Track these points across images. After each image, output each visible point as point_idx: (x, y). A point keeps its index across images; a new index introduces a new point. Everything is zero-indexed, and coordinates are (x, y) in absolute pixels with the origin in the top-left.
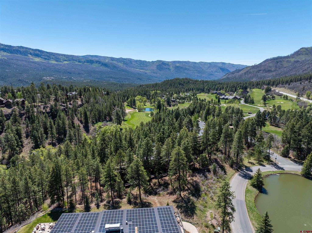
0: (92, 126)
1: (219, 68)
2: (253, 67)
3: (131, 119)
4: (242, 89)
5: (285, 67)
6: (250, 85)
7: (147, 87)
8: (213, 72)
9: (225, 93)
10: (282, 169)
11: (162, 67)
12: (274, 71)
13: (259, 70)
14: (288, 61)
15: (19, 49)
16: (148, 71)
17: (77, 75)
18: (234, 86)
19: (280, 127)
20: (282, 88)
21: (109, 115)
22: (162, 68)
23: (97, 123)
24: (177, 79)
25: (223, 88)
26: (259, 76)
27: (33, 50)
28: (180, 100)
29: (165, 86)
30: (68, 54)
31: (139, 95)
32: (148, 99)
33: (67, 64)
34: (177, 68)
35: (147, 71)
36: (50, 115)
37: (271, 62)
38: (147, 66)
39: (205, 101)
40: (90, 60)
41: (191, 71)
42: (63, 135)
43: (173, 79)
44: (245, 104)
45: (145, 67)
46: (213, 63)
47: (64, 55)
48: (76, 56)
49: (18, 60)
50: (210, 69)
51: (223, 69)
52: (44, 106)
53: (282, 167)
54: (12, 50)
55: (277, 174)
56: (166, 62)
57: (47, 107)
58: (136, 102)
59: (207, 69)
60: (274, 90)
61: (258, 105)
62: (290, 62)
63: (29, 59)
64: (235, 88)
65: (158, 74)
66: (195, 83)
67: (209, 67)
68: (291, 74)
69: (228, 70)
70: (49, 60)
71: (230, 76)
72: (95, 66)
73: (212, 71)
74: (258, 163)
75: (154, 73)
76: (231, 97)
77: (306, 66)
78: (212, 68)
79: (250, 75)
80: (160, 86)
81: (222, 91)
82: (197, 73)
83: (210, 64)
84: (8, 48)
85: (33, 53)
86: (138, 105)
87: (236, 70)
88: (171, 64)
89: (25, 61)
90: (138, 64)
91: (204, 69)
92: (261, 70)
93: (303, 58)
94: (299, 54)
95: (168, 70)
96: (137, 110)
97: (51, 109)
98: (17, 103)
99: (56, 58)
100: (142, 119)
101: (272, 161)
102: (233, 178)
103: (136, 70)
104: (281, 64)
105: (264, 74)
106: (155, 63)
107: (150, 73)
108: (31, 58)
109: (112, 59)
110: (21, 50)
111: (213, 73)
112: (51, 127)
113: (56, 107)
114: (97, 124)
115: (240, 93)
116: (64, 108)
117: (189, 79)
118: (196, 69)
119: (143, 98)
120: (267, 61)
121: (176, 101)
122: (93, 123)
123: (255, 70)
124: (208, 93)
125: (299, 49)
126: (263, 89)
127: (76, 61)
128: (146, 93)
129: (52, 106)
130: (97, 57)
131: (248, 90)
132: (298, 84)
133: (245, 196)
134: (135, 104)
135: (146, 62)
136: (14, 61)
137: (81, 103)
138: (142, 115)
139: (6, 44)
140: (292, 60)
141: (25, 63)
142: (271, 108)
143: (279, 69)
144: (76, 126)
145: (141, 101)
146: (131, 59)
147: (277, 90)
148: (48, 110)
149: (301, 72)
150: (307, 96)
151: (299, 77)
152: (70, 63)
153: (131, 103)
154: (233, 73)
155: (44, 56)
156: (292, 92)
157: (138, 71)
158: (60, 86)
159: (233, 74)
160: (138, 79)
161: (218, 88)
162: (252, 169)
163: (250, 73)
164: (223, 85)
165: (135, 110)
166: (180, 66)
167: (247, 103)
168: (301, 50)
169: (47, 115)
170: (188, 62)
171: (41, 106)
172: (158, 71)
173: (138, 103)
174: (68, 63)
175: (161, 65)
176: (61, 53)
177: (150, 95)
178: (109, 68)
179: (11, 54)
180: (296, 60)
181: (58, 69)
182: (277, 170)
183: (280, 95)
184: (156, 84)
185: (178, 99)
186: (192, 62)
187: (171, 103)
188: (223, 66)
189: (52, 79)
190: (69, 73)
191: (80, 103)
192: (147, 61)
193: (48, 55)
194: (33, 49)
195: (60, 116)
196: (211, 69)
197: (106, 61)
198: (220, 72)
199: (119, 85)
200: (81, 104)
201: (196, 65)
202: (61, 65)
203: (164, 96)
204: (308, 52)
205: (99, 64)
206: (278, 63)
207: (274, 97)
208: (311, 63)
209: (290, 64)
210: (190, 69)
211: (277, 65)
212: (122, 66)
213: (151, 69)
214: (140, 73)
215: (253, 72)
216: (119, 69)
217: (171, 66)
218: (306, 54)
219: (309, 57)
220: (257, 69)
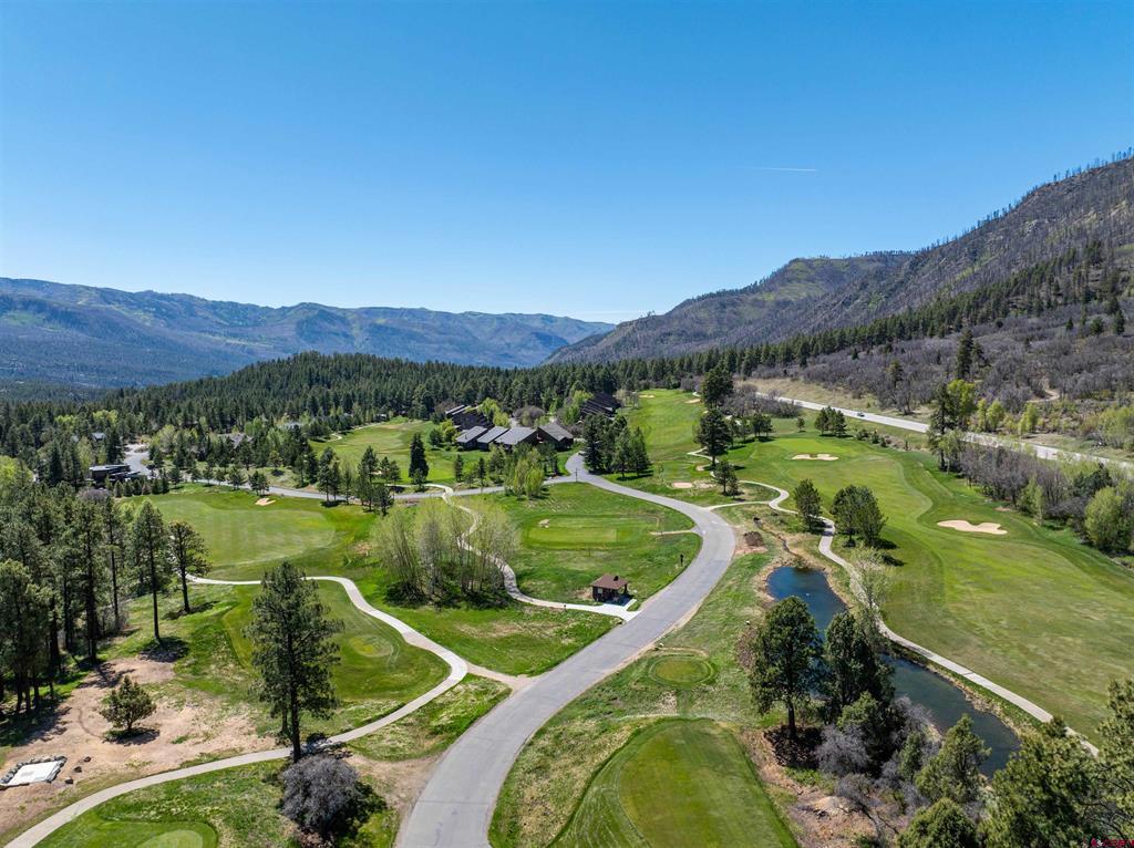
1: (532, 333)
2: (642, 324)
4: (592, 389)
5: (750, 323)
6: (630, 375)
8: (512, 346)
11: (316, 328)
12: (716, 335)
13: (665, 334)
14: (756, 300)
16: (260, 344)
22: (320, 333)
26: (666, 353)
34: (377, 331)
35: (256, 344)
37: (703, 307)
38: (256, 324)
41: (430, 343)
45: (250, 329)
46: (512, 317)
50: (502, 339)
51: (545, 339)
56: (334, 311)
59: (491, 338)
60: (749, 391)
61: (678, 485)
62: (763, 306)
67: (498, 331)
69: (561, 339)
72: (16, 320)
73: (509, 345)
75: (284, 350)
77: (819, 314)
78: (510, 335)
82: (454, 350)
83: (501, 318)
88: (355, 316)
90: (221, 317)
91: (479, 338)
92: (670, 334)
93: (798, 292)
94: (789, 281)
95: (341, 339)
103: (209, 341)
104: (735, 313)
105: (683, 348)
106: (292, 312)
107: (267, 349)
109: (107, 295)
111: (511, 353)
118: (451, 337)
123: (650, 332)
125: (787, 262)
126: (689, 390)
131: (620, 394)
135: (254, 308)
140: (770, 298)
142: (774, 504)
143: (732, 328)
154: (577, 348)
157: (217, 343)
159: (577, 350)
163: (635, 344)
166: (390, 325)
167: (599, 472)
168: (792, 267)
170: (423, 313)
172: (302, 341)
175: (316, 321)
178: (82, 330)
180: (781, 298)
188: (547, 328)
192: (262, 305)
196: (504, 336)
197: (79, 303)
198: (535, 348)
201: (451, 322)
204: (813, 274)
205: (40, 315)
206: (724, 307)
207: (761, 426)
208: (834, 305)
209: (765, 311)
210: (429, 337)
211: (722, 315)
212: (147, 324)
213: (272, 336)
214: (226, 352)
215: (645, 340)
216: (129, 336)
217: (356, 326)
218: (809, 281)
219: (818, 290)
220: (658, 330)
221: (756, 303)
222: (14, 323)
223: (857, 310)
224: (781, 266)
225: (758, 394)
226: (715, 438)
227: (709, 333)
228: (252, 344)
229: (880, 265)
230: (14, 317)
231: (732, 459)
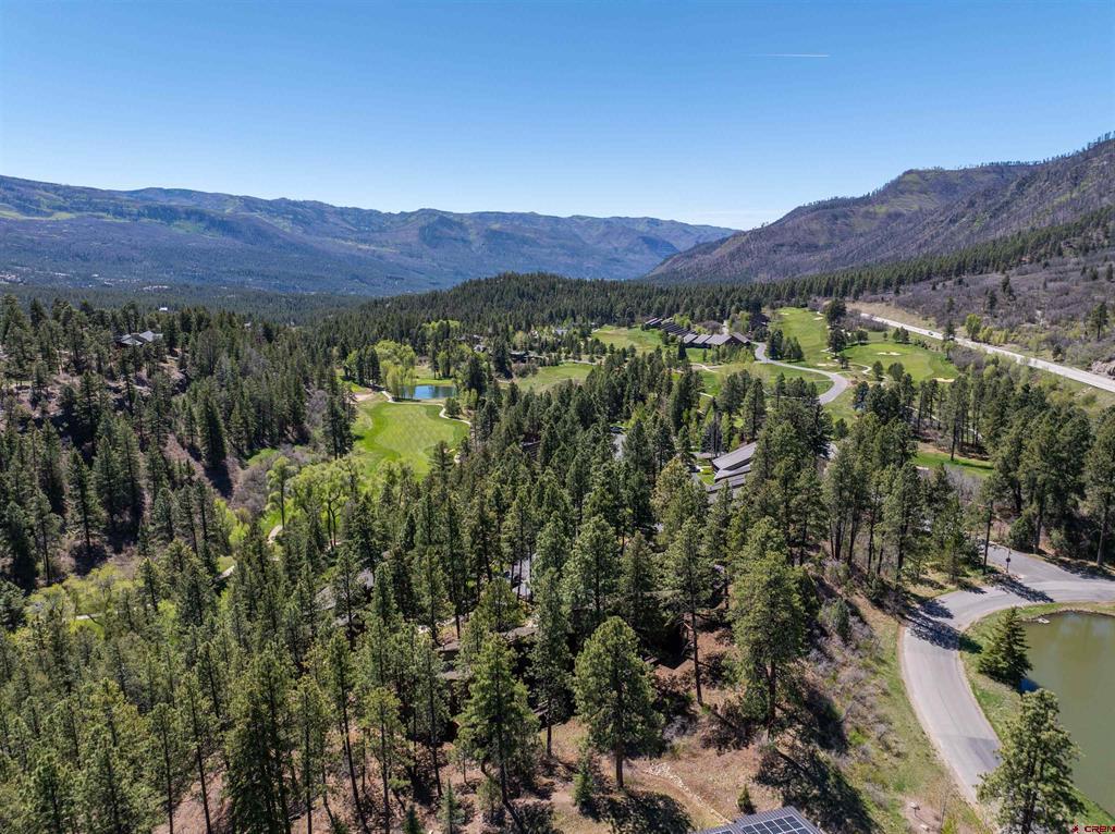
0: (238, 468)
1: (639, 237)
2: (757, 234)
3: (375, 432)
4: (747, 309)
5: (861, 235)
6: (767, 296)
7: (402, 309)
8: (620, 250)
9: (692, 325)
10: (1041, 596)
11: (438, 234)
12: (828, 246)
13: (778, 245)
14: (867, 212)
16: (388, 249)
17: (114, 263)
18: (717, 301)
19: (928, 441)
20: (877, 305)
21: (297, 418)
22: (440, 238)
23: (253, 454)
24: (508, 278)
25: (678, 306)
26: (778, 263)
28: (540, 353)
29: (469, 304)
30: (71, 184)
31: (385, 338)
32: (421, 352)
33: (70, 223)
34: (493, 237)
35: (384, 249)
36: (65, 429)
37: (815, 218)
38: (381, 230)
39: (633, 356)
40: (160, 207)
41: (543, 247)
42: (128, 513)
43: (493, 277)
44: (772, 362)
45: (377, 234)
46: (620, 220)
47: (56, 188)
48: (102, 191)
50: (609, 243)
51: (651, 242)
52: (34, 394)
53: (1038, 589)
55: (1040, 620)
56: (452, 216)
57: (46, 397)
58: (384, 363)
59: (599, 242)
60: (856, 313)
61: (819, 365)
62: (874, 219)
64: (719, 307)
65: (427, 261)
66: (577, 292)
67: (605, 235)
68: (882, 256)
69: (669, 244)
71: (679, 266)
72: (182, 229)
73: (616, 249)
74: (953, 582)
75: (411, 256)
76: (718, 340)
77: (927, 230)
78: (618, 239)
79: (748, 262)
80: (451, 304)
81: (677, 319)
82: (565, 254)
83: (608, 222)
86: (394, 377)
87: (698, 245)
88: (471, 222)
90: (349, 223)
91: (587, 242)
92: (782, 245)
93: (911, 204)
94: (901, 192)
95: (460, 245)
96: (389, 397)
97: (67, 406)
99: (19, 198)
100: (420, 429)
101: (993, 571)
102: (903, 652)
103: (342, 246)
104: (847, 225)
105: (795, 259)
106: (413, 218)
107: (395, 254)
109: (250, 203)
111: (618, 257)
112: (81, 484)
113: (88, 395)
114: (256, 457)
115: (745, 323)
116: (118, 396)
117: (553, 276)
118: (561, 241)
119: (403, 347)
120: (802, 214)
121: (529, 358)
122: (243, 457)
123: (764, 243)
124: (630, 328)
125: (901, 174)
126: (816, 310)
127: (104, 210)
129: (68, 391)
130: (189, 198)
131: (766, 312)
132: (924, 289)
133: (987, 721)
134: (376, 375)
135: (378, 214)
137: (181, 376)
138: (414, 412)
140: (882, 210)
142: (865, 372)
143: (842, 240)
144: (177, 469)
145: (398, 360)
146: (321, 204)
147: (865, 310)
148: (54, 409)
149: (912, 251)
150: (969, 332)
151: (925, 269)
152: (82, 219)
153: (361, 371)
154: (689, 255)
156: (914, 319)
157: (349, 248)
158: (86, 308)
159: (690, 257)
160: (352, 279)
161: (664, 307)
162: (946, 606)
163: (749, 254)
164: (674, 295)
165: (379, 394)
166: (503, 230)
167: (777, 359)
168: (905, 179)
169: (53, 430)
170: (531, 218)
171: (18, 394)
172: (425, 246)
173: (391, 370)
174: (72, 219)
175: (437, 227)
176: (39, 180)
177: (423, 337)
178: (237, 237)
180: (892, 210)
181: (32, 241)
182: (1028, 603)
183: (881, 328)
185: (532, 349)
186: (546, 216)
187: (510, 364)
188: (654, 231)
189: (10, 281)
190: (78, 256)
191: (175, 374)
192: (384, 212)
195: (109, 431)
196: (612, 241)
197: (227, 211)
198: (642, 252)
199: (287, 302)
200: (181, 381)
201: (559, 226)
202: (43, 225)
203: (478, 342)
204: (925, 184)
205: (200, 224)
206: (837, 219)
207: (862, 337)
208: (942, 222)
209: (876, 223)
210: (542, 243)
211: (834, 227)
212: (287, 230)
213: (398, 241)
214: (359, 257)
215: (759, 251)
216: (276, 242)
217: (473, 231)
218: (921, 192)
219: (931, 203)
220: (772, 241)
221: (867, 215)
222: (181, 232)
223: (962, 228)
224: (894, 177)
225: (863, 315)
226: (837, 343)
227: (821, 243)
228: (380, 249)
229: (994, 176)
230: (178, 226)
231: (846, 353)
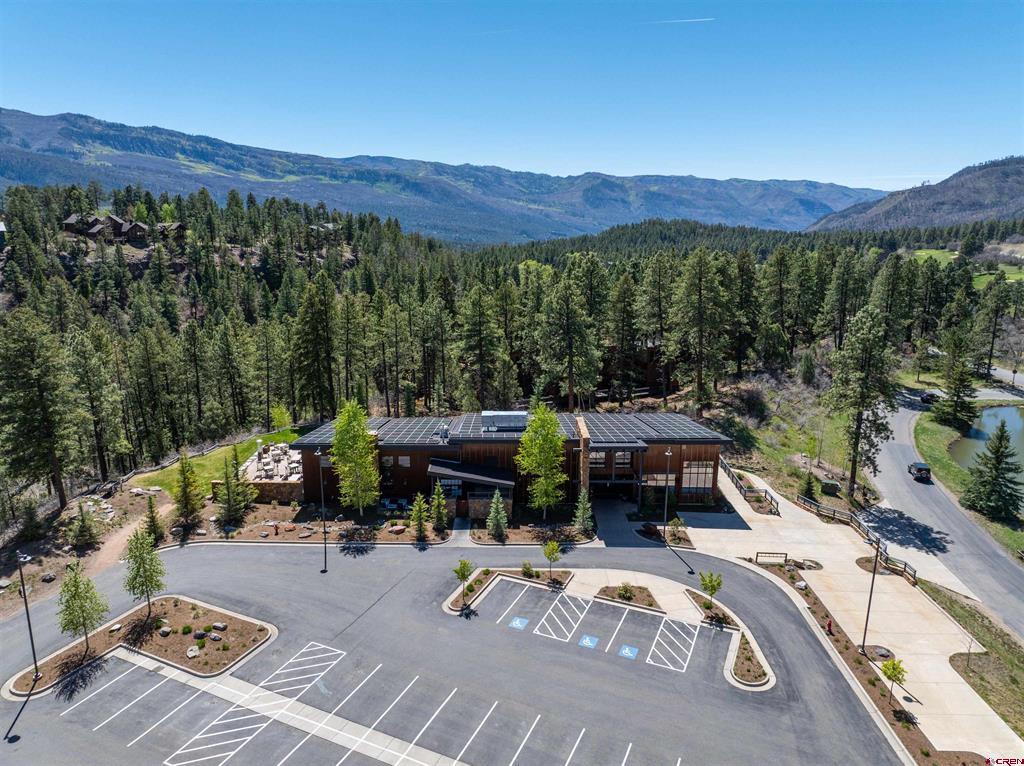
1: (796, 199)
2: (916, 193)
4: (880, 247)
6: (906, 240)
8: (775, 212)
11: (600, 195)
13: (939, 204)
15: (149, 137)
16: (554, 209)
18: (852, 241)
22: (602, 200)
24: (653, 223)
25: (813, 246)
26: (937, 222)
27: (189, 138)
30: (299, 153)
33: (296, 183)
34: (651, 197)
35: (551, 209)
36: (262, 276)
37: (983, 175)
38: (550, 192)
40: (366, 171)
41: (699, 208)
43: (639, 222)
45: (546, 196)
46: (776, 183)
47: (287, 156)
48: (323, 158)
49: (144, 169)
50: (765, 204)
51: (808, 205)
52: (242, 252)
54: (129, 139)
56: (613, 179)
57: (250, 254)
59: (755, 204)
60: (996, 251)
63: (178, 166)
65: (588, 220)
66: (716, 236)
67: (762, 197)
69: (825, 206)
70: (238, 169)
71: (834, 224)
72: (383, 189)
73: (771, 211)
75: (574, 215)
78: (773, 201)
79: (904, 221)
82: (720, 215)
83: (765, 185)
84: (117, 133)
85: (190, 148)
88: (632, 184)
89: (166, 173)
90: (523, 187)
91: (742, 203)
92: (943, 203)
95: (622, 204)
97: (264, 261)
98: (164, 235)
99: (260, 164)
101: (1000, 382)
103: (515, 206)
104: (1019, 182)
105: (955, 217)
106: (579, 181)
107: (560, 214)
108: (184, 165)
109: (439, 168)
110: (155, 139)
111: (773, 218)
117: (695, 223)
118: (717, 203)
119: (543, 267)
120: (968, 173)
123: (923, 202)
126: (954, 250)
127: (324, 174)
128: (552, 259)
129: (265, 251)
130: (391, 164)
131: (901, 251)
133: (913, 440)
135: (547, 177)
136: (134, 173)
137: (352, 258)
139: (110, 120)
141: (166, 180)
143: (1012, 198)
146: (499, 168)
147: (1006, 249)
148: (255, 262)
152: (306, 180)
154: (844, 215)
155: (224, 157)
157: (522, 207)
159: (845, 217)
160: (521, 234)
163: (905, 212)
164: (811, 239)
166: (661, 192)
169: (253, 276)
170: (689, 181)
172: (588, 207)
174: (298, 181)
175: (599, 188)
178: (426, 197)
179: (124, 152)
183: (1018, 262)
184: (584, 239)
186: (704, 179)
188: (811, 194)
191: (348, 255)
192: (553, 175)
193: (236, 153)
194: (189, 136)
196: (768, 203)
197: (420, 175)
198: (798, 214)
200: (352, 260)
201: (716, 189)
202: (276, 186)
205: (398, 185)
206: (1007, 176)
210: (697, 203)
211: (1004, 185)
212: (469, 191)
213: (564, 202)
214: (529, 216)
215: (917, 209)
216: (459, 202)
217: (632, 192)
220: (931, 200)
222: (381, 192)
225: (1003, 252)
227: (987, 202)
228: (548, 209)
